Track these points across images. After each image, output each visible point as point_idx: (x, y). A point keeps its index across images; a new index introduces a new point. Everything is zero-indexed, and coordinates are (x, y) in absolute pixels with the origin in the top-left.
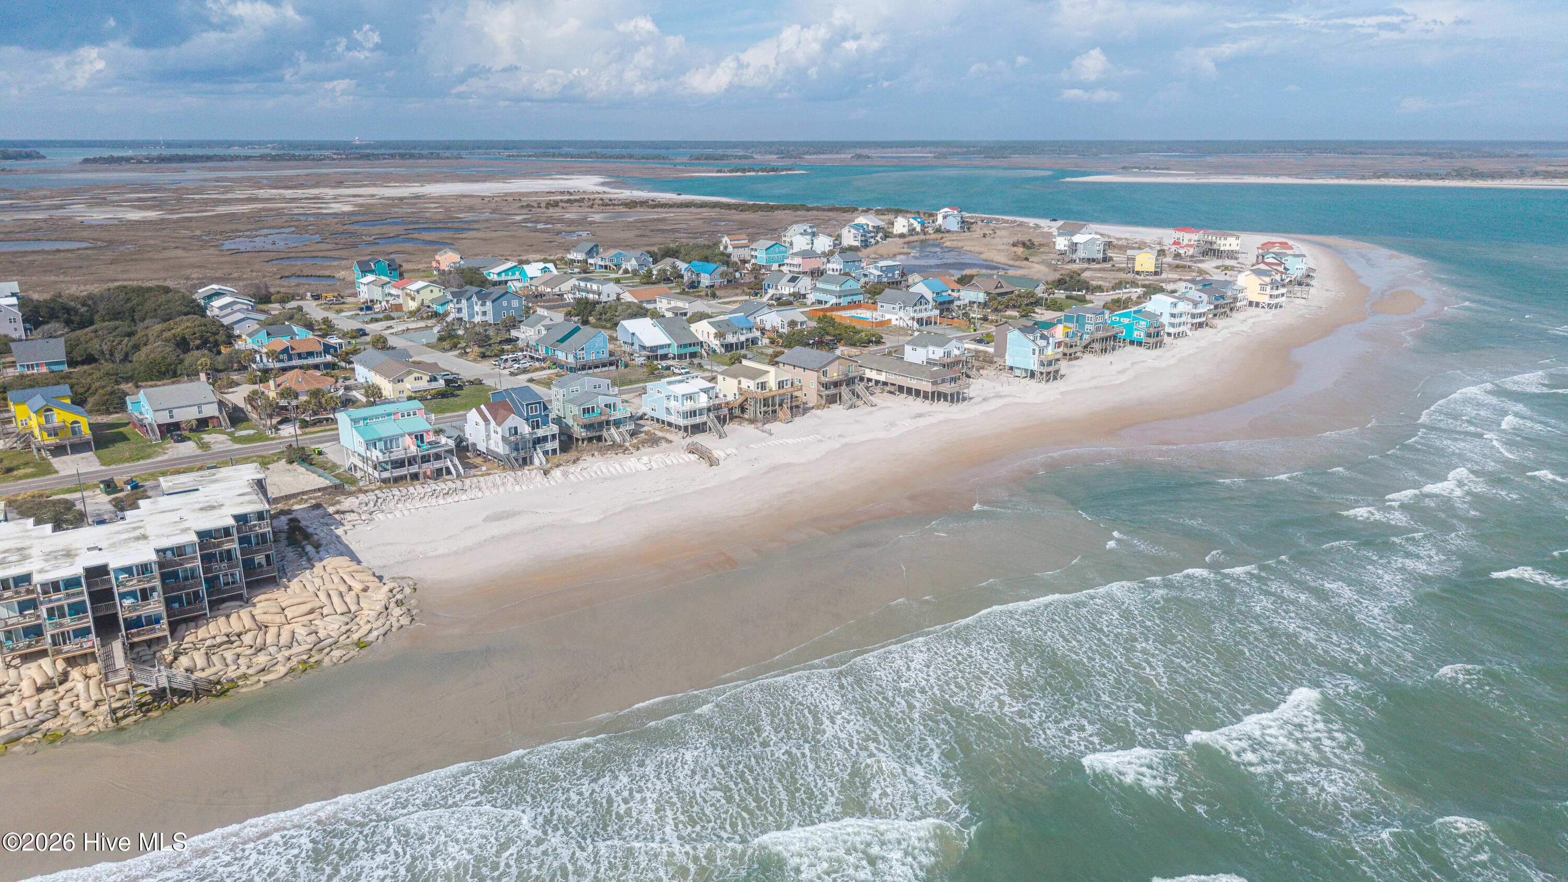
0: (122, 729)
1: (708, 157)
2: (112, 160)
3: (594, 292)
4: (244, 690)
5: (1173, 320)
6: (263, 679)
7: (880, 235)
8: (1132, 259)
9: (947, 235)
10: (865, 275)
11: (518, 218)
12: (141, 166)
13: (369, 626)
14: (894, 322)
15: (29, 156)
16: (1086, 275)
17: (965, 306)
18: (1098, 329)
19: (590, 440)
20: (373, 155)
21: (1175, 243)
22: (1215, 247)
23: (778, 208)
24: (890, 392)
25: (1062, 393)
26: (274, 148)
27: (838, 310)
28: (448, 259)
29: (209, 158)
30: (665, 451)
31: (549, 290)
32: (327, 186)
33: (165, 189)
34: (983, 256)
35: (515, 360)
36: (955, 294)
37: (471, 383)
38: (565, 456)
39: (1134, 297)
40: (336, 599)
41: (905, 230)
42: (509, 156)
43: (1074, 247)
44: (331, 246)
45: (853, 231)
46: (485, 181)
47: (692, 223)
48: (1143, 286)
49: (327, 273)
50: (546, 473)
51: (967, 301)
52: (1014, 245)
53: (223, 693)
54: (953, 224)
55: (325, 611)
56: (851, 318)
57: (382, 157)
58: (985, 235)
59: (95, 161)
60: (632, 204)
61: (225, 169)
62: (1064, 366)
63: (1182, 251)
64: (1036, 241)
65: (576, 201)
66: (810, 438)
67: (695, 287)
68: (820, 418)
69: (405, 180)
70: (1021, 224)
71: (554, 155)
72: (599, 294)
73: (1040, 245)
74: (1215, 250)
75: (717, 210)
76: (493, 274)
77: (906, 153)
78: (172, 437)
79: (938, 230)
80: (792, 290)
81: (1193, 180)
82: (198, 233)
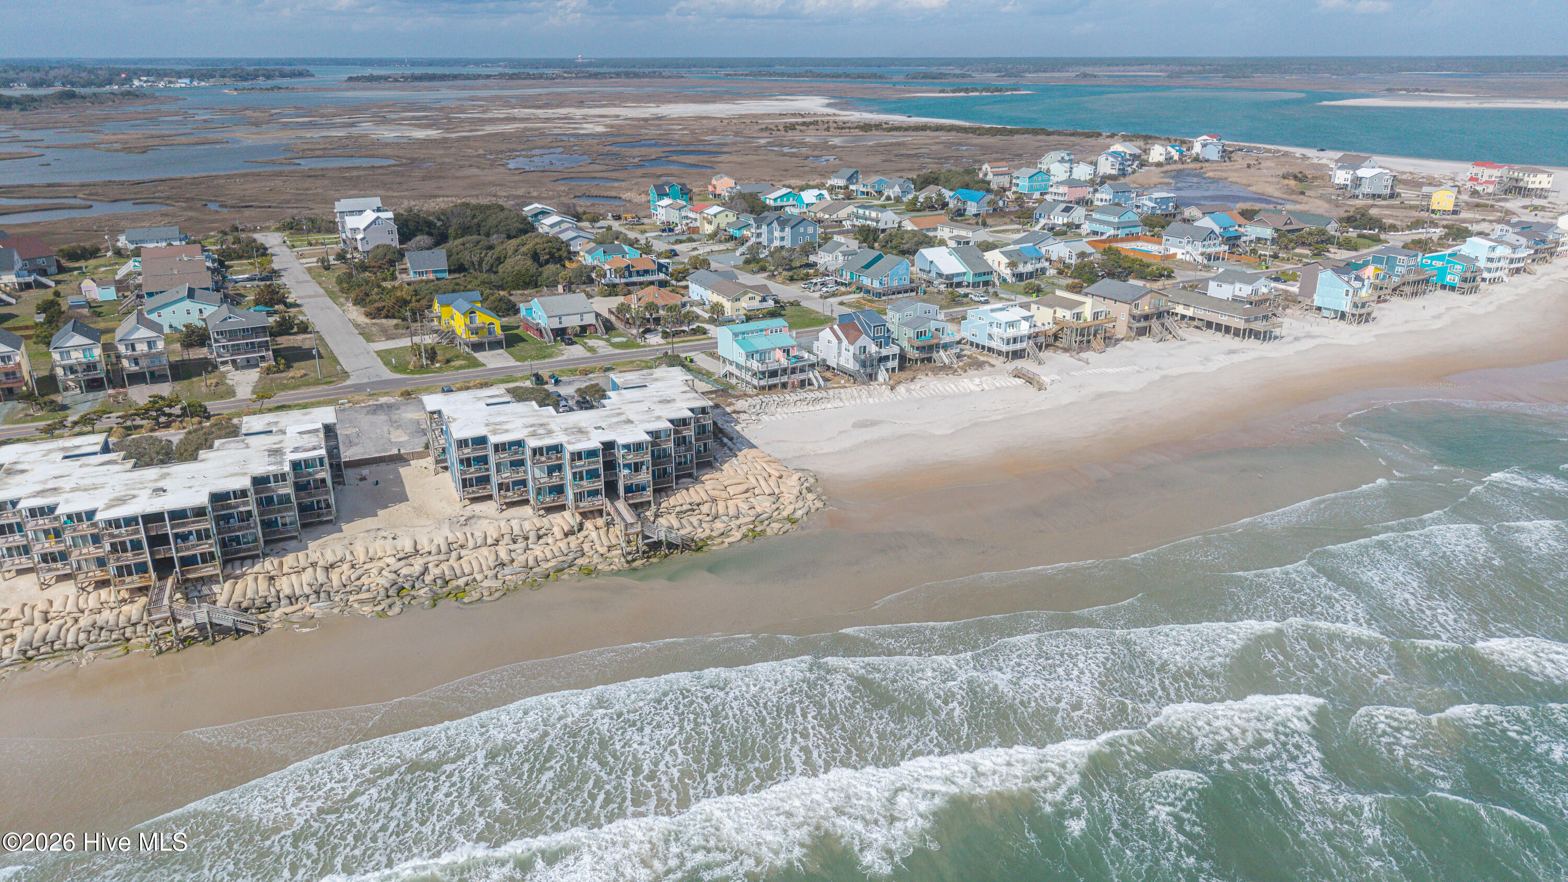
0: (635, 569)
1: (925, 76)
2: (371, 79)
3: (872, 220)
4: (714, 548)
5: (1489, 265)
6: (727, 540)
7: (1137, 163)
8: (1428, 196)
9: (1207, 164)
10: (1138, 207)
11: (762, 141)
12: (398, 84)
13: (792, 507)
14: (1179, 256)
15: (300, 74)
16: (1373, 212)
17: (1251, 241)
18: (1409, 272)
19: (923, 360)
20: (600, 74)
21: (1472, 179)
22: (1521, 184)
23: (1017, 132)
24: (1197, 327)
25: (1375, 336)
26: (505, 67)
27: (1117, 241)
28: (724, 184)
29: (456, 77)
30: (990, 374)
31: (827, 216)
32: (570, 106)
33: (431, 109)
34: (1253, 189)
35: (823, 284)
36: (1242, 230)
37: (792, 304)
38: (904, 375)
39: (1435, 238)
40: (762, 482)
41: (1162, 159)
42: (727, 75)
43: (1357, 182)
44: (604, 168)
45: (1111, 159)
46: (714, 102)
47: (933, 148)
48: (1444, 227)
49: (614, 194)
50: (892, 388)
51: (1253, 237)
52: (1284, 177)
53: (699, 549)
54: (1213, 153)
55: (757, 491)
56: (1133, 250)
57: (609, 75)
58: (1249, 166)
59: (358, 79)
60: (866, 127)
61: (472, 88)
62: (1377, 310)
63: (1479, 188)
64: (1309, 173)
65: (811, 123)
66: (1128, 369)
67: (962, 215)
68: (1132, 349)
69: (641, 99)
70: (1286, 154)
71: (771, 75)
72: (877, 222)
73: (1315, 178)
74: (1520, 188)
75: (954, 133)
76: (770, 199)
77: (1132, 71)
78: (563, 340)
79: (1196, 159)
80: (1065, 221)
81: (1475, 105)
82: (481, 152)
